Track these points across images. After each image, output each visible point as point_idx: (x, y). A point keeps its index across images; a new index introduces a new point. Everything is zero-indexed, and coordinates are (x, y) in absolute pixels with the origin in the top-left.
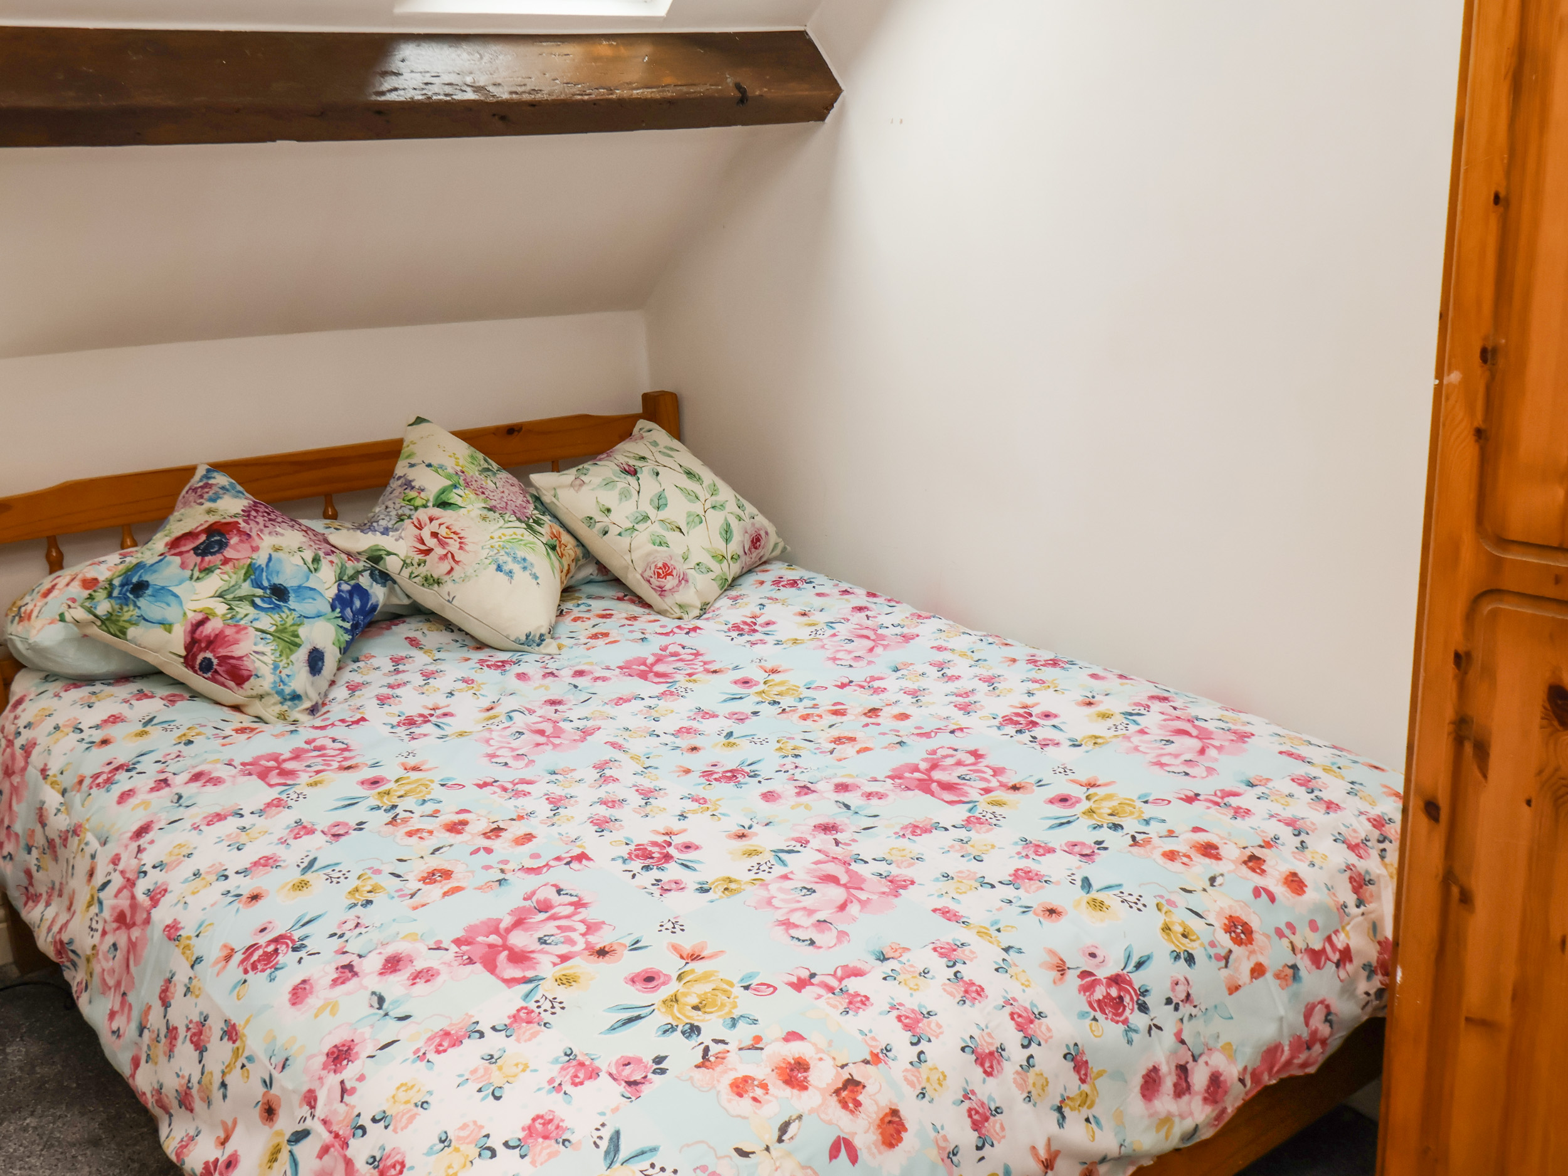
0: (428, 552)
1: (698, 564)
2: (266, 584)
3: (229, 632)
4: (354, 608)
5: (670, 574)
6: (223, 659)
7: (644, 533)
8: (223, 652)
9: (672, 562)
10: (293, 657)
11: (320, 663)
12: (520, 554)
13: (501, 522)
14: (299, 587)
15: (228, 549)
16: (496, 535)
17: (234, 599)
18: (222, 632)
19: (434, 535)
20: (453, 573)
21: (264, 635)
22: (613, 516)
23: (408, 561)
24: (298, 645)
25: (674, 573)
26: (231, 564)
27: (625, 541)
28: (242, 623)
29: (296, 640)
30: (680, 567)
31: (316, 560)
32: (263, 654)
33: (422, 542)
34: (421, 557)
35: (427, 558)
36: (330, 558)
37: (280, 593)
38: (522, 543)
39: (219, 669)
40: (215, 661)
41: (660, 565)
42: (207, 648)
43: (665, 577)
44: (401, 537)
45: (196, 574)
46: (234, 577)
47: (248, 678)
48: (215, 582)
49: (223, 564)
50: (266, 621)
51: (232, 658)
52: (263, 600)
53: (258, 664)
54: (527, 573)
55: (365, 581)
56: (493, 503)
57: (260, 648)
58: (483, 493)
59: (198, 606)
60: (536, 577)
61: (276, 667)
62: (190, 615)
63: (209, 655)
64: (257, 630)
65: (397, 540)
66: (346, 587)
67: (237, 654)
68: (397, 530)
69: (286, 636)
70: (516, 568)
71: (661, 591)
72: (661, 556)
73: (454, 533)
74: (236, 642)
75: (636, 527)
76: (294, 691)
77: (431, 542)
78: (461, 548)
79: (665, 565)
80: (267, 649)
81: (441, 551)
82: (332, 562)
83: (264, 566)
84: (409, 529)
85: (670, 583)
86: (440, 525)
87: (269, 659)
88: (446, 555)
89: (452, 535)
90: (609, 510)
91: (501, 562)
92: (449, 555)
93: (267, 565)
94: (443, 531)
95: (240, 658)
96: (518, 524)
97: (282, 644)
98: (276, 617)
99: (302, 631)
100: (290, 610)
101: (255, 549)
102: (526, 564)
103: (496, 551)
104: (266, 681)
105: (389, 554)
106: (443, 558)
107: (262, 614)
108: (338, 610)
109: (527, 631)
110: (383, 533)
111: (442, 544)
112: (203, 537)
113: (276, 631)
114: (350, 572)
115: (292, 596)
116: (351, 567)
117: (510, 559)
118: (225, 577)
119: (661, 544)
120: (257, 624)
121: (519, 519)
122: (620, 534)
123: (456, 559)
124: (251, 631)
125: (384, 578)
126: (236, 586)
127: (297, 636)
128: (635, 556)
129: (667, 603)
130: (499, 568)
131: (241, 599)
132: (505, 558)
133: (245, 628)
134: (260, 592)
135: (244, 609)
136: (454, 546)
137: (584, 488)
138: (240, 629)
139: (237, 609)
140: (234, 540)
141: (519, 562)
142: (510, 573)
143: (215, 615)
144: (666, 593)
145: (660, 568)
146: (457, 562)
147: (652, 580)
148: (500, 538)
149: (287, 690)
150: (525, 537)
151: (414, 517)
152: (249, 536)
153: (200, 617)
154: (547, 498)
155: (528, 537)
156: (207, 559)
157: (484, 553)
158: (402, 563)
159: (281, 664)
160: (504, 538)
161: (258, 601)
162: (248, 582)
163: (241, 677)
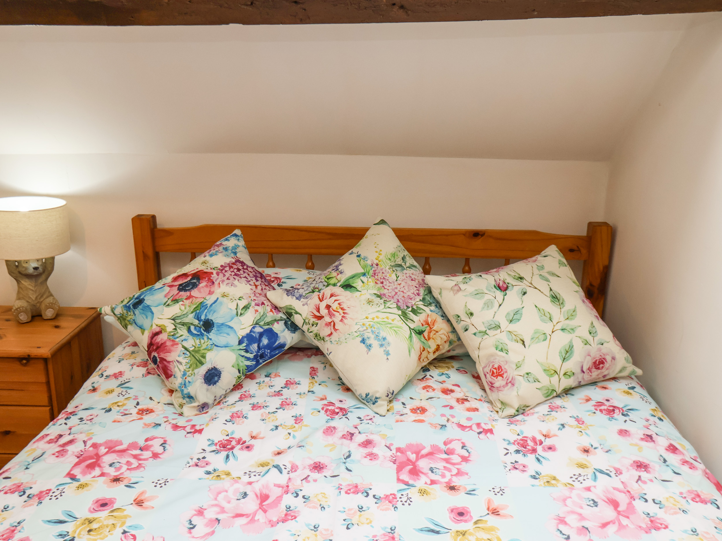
0: (320, 318)
1: (527, 374)
2: (203, 317)
3: (169, 344)
4: (261, 344)
5: (502, 376)
6: (163, 360)
7: (494, 337)
8: (162, 355)
9: (506, 367)
10: (196, 371)
11: (216, 379)
12: (383, 334)
13: (382, 306)
14: (222, 324)
15: (196, 290)
16: (371, 317)
17: (180, 323)
18: (165, 343)
19: (328, 307)
20: (332, 337)
21: (186, 352)
22: (474, 319)
23: (307, 321)
24: (202, 363)
25: (505, 376)
26: (191, 300)
27: (477, 340)
28: (177, 340)
29: (203, 360)
30: (511, 372)
31: (246, 308)
32: (181, 363)
33: (318, 310)
34: (314, 320)
35: (319, 322)
36: (257, 308)
37: (208, 325)
38: (389, 326)
39: (160, 365)
40: (158, 360)
41: (496, 366)
42: (155, 350)
43: (497, 377)
44: (307, 304)
45: (169, 302)
46: (188, 308)
47: (171, 376)
48: (175, 310)
49: (186, 299)
50: (191, 343)
51: (165, 360)
52: (195, 328)
53: (176, 369)
54: (382, 349)
55: (279, 328)
56: (385, 291)
57: (180, 359)
58: (382, 283)
59: (160, 322)
60: (388, 354)
61: (184, 375)
62: (154, 327)
63: (156, 355)
64: (184, 347)
65: (303, 305)
66: (258, 330)
67: (169, 359)
68: (307, 298)
69: (198, 356)
70: (375, 344)
71: (492, 386)
72: (500, 359)
73: (342, 309)
74: (169, 351)
75: (488, 332)
76: (189, 393)
77: (324, 312)
78: (341, 320)
79: (500, 367)
80: (184, 361)
81: (327, 319)
82: (257, 311)
83: (209, 306)
84: (314, 299)
85: (499, 382)
86: (335, 301)
87: (182, 368)
88: (330, 323)
89: (340, 310)
90: (472, 314)
91: (365, 337)
92: (332, 324)
93: (211, 305)
94: (335, 306)
95: (169, 362)
96: (396, 311)
97: (194, 359)
98: (198, 341)
99: (210, 356)
100: (208, 338)
101: (211, 293)
102: (383, 343)
103: (365, 328)
104: (176, 382)
105: (297, 313)
106: (328, 324)
107: (191, 337)
108: (244, 344)
109: (367, 392)
110: (297, 298)
111: (331, 315)
112: (189, 279)
113: (193, 351)
114: (268, 319)
115: (215, 329)
116: (271, 316)
117: (372, 336)
118: (183, 308)
119: (502, 350)
120: (185, 344)
121: (399, 308)
122: (475, 334)
123: (336, 328)
124: (180, 346)
125: (293, 327)
126: (185, 315)
127: (204, 357)
128: (482, 353)
129: (493, 396)
130: (363, 341)
131: (183, 324)
132: (370, 335)
133: (177, 344)
134: (196, 322)
135: (183, 331)
136: (337, 318)
137: (460, 293)
138: (175, 344)
139: (178, 330)
140: (203, 284)
141: (379, 340)
142: (369, 347)
143: (165, 331)
144: (494, 389)
145: (495, 369)
146: (336, 330)
147: (488, 375)
148: (373, 319)
149: (185, 391)
150: (395, 322)
151: (322, 292)
152: (213, 283)
153: (158, 330)
154: (436, 293)
155: (398, 322)
156: (181, 293)
157: (356, 328)
158: (303, 321)
159: (188, 373)
160: (376, 320)
161: (192, 328)
162: (194, 314)
163: (168, 374)
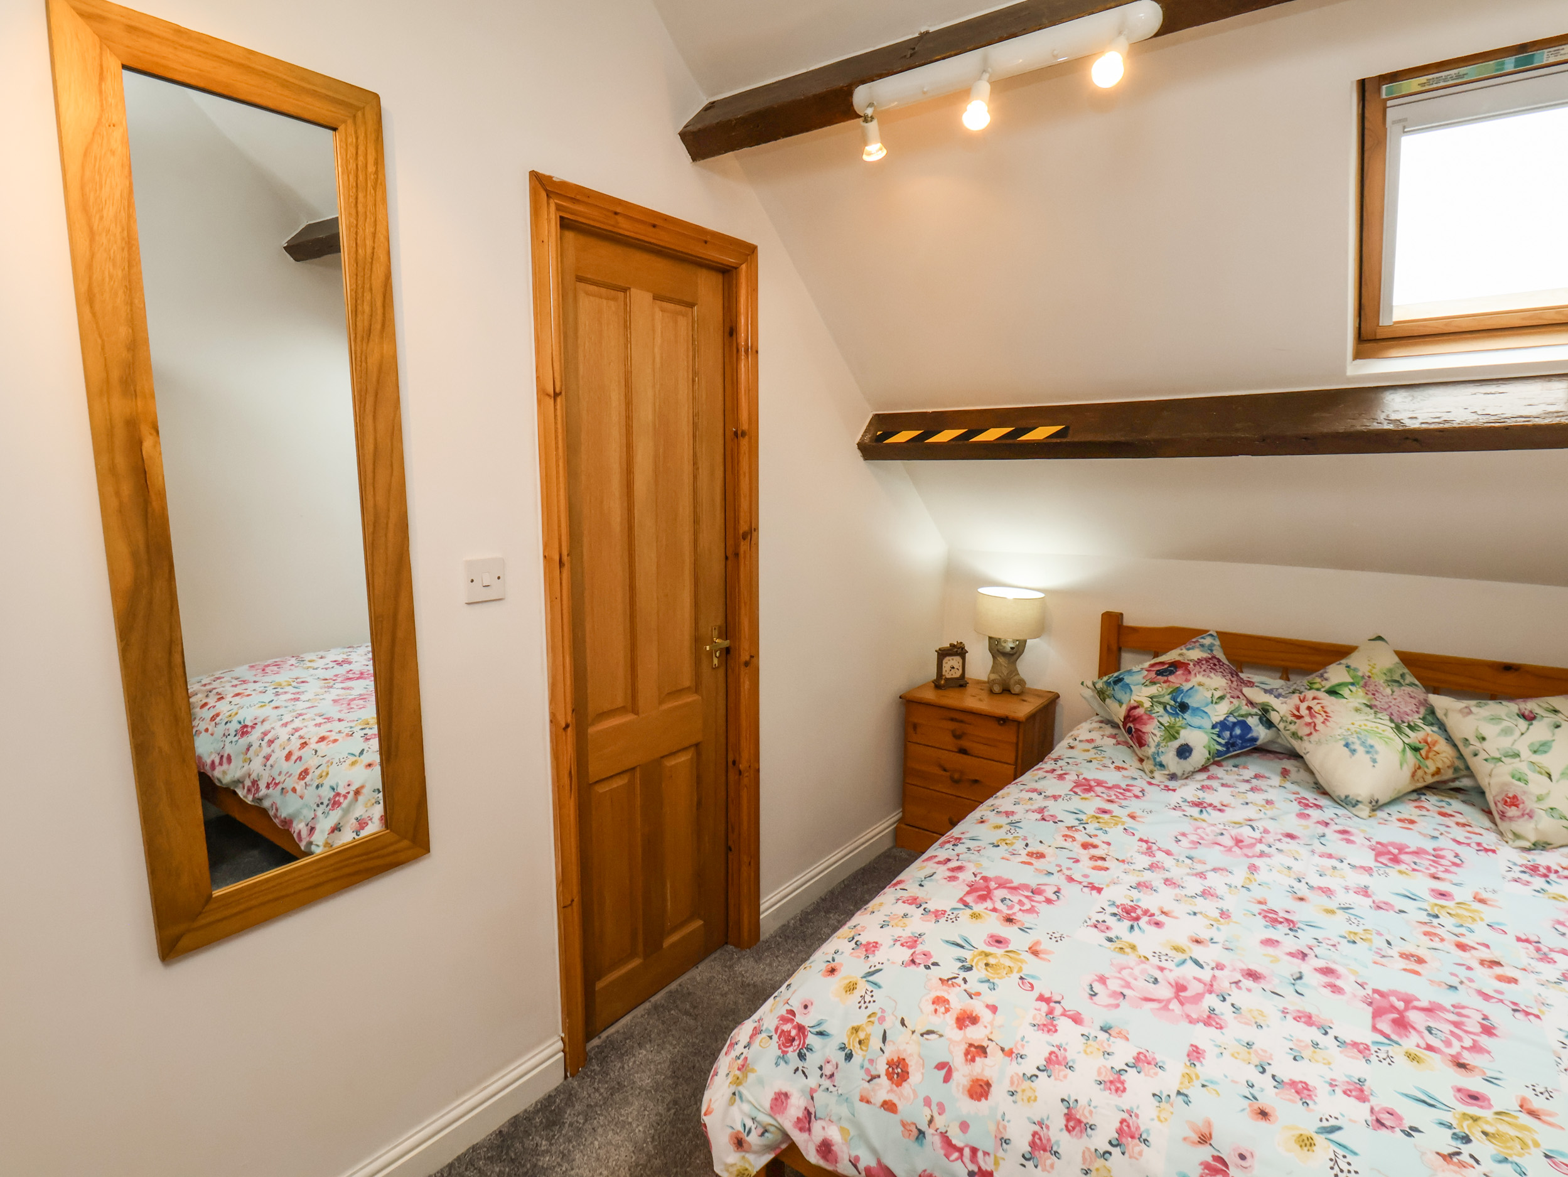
0: (1300, 717)
1: (1552, 809)
2: (1179, 700)
3: (1145, 717)
4: (1234, 733)
5: (1517, 806)
6: (1137, 730)
7: (1511, 765)
8: (1138, 726)
9: (1524, 798)
10: (1169, 744)
11: (1187, 754)
12: (1370, 741)
13: (1373, 715)
14: (1198, 708)
15: (1173, 676)
16: (1357, 724)
17: (1157, 702)
18: (1142, 716)
19: (1309, 708)
20: (1311, 736)
21: (1161, 726)
22: (1485, 745)
23: (1284, 719)
24: (1176, 738)
25: (1521, 806)
26: (1168, 683)
27: (1489, 766)
28: (1154, 715)
29: (1176, 735)
30: (1530, 804)
31: (1221, 698)
32: (1155, 735)
33: (1298, 709)
34: (1293, 719)
35: (1298, 721)
36: (1232, 700)
37: (1184, 707)
38: (1379, 735)
39: (1134, 735)
40: (1133, 730)
41: (1511, 795)
42: (1131, 722)
43: (1510, 806)
44: (1286, 703)
45: (1147, 683)
46: (1165, 690)
47: (1144, 745)
48: (1153, 690)
49: (1164, 683)
50: (1166, 720)
51: (1141, 731)
52: (1171, 708)
53: (1151, 740)
54: (1368, 756)
55: (1252, 721)
56: (1377, 703)
57: (1156, 732)
58: (1374, 694)
59: (1138, 699)
60: (1374, 761)
61: (1158, 745)
62: (1132, 702)
63: (1132, 726)
64: (1159, 721)
65: (1282, 703)
66: (1232, 719)
67: (1144, 730)
68: (1286, 698)
69: (1172, 731)
70: (1361, 750)
71: (1503, 815)
72: (1517, 787)
73: (1325, 712)
74: (1145, 724)
75: (1503, 759)
76: (1161, 762)
77: (1304, 712)
78: (1323, 723)
79: (1515, 797)
80: (1158, 734)
81: (1308, 719)
82: (1231, 702)
83: (1185, 691)
84: (1295, 699)
85: (1512, 812)
86: (1318, 703)
87: (1157, 739)
88: (1310, 724)
89: (1322, 713)
90: (1484, 739)
91: (1350, 742)
92: (1313, 724)
93: (1187, 691)
94: (1317, 708)
95: (1144, 733)
96: (1388, 723)
97: (1168, 734)
98: (1173, 719)
99: (1183, 733)
100: (1183, 718)
101: (1187, 680)
102: (1370, 750)
103: (1349, 733)
104: (1151, 750)
105: (1274, 710)
106: (1308, 724)
107: (1166, 715)
108: (1218, 730)
109: (1347, 794)
110: (1275, 697)
111: (1312, 716)
112: (1166, 666)
113: (1168, 726)
114: (1243, 712)
115: (1189, 711)
116: (1245, 709)
117: (1358, 742)
118: (1160, 689)
119: (1519, 780)
120: (1160, 719)
121: (1392, 720)
122: (1486, 760)
123: (1317, 728)
124: (1156, 721)
125: (1269, 724)
126: (1163, 696)
127: (1178, 733)
128: (1493, 781)
129: (1503, 826)
130: (1347, 745)
131: (1160, 703)
132: (1355, 740)
133: (1153, 718)
134: (1172, 703)
135: (1160, 709)
136: (1319, 720)
137: (1471, 717)
138: (1151, 718)
139: (1155, 707)
140: (1179, 672)
141: (1365, 747)
142: (1353, 751)
143: (1143, 706)
144: (1505, 819)
145: (1509, 798)
146: (1316, 730)
147: (1499, 804)
148: (1360, 726)
149: (1158, 760)
150: (1386, 733)
151: (1303, 694)
152: (1190, 672)
153: (1136, 704)
154: (1440, 714)
155: (1390, 733)
156: (1159, 677)
157: (1340, 731)
158: (1280, 718)
159: (1162, 745)
160: (1363, 727)
161: (1168, 707)
162: (1170, 696)
163: (1141, 743)
